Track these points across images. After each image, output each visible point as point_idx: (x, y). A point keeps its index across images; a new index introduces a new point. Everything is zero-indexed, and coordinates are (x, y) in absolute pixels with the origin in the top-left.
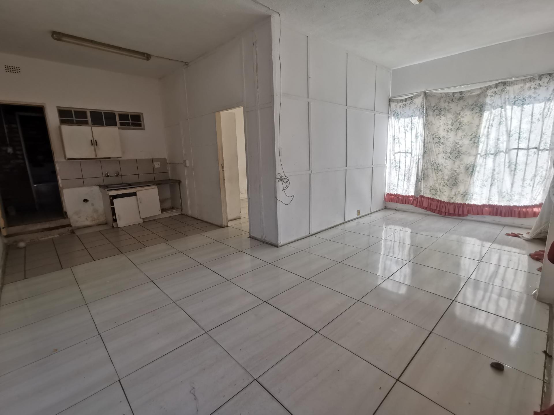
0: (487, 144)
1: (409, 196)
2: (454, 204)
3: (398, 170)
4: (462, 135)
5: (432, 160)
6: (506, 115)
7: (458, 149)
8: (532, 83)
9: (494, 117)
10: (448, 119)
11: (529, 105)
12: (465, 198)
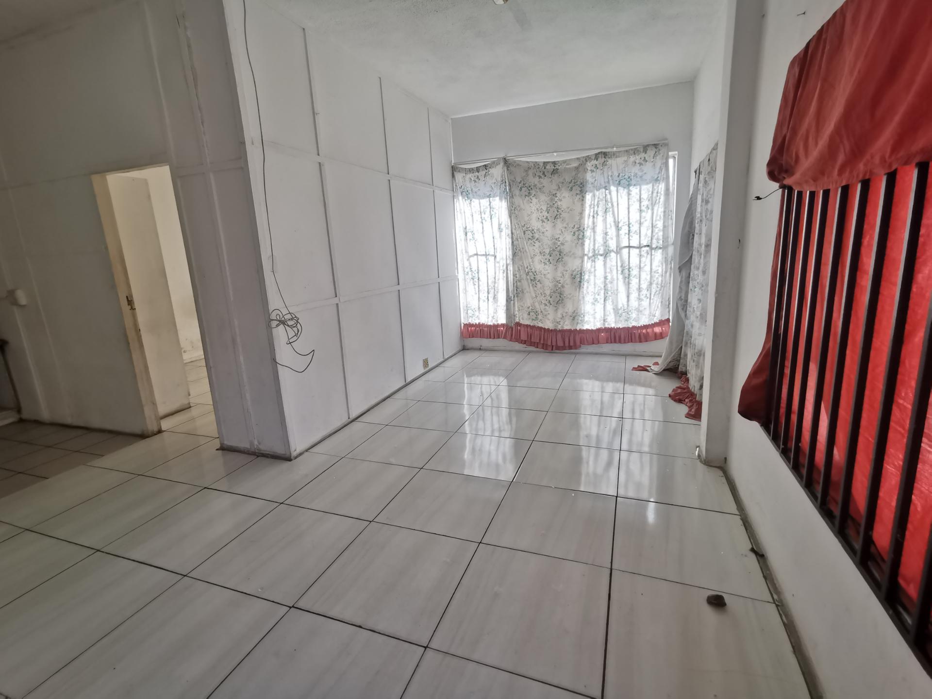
0: (594, 241)
1: (498, 326)
2: (563, 331)
3: (477, 284)
4: (563, 227)
5: (526, 266)
6: (611, 198)
7: (559, 248)
8: (637, 157)
9: (598, 201)
10: (542, 203)
11: (635, 187)
12: (576, 321)
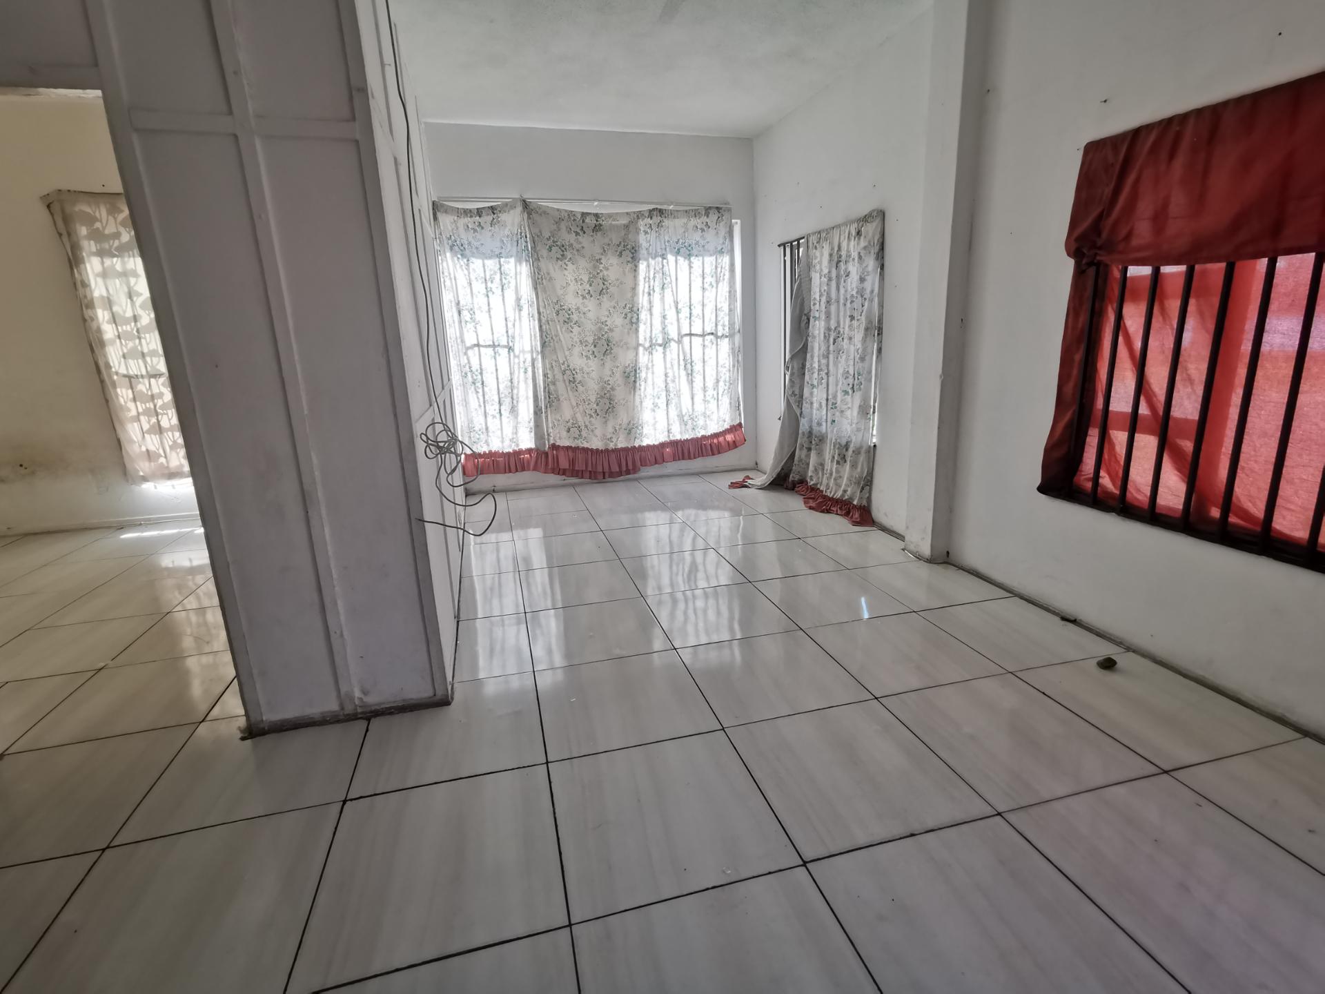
0: (651, 326)
1: (521, 452)
2: (616, 451)
4: (611, 307)
5: (561, 362)
6: (669, 271)
7: (606, 336)
8: (698, 220)
9: (654, 274)
10: (581, 271)
11: (697, 258)
12: (632, 435)
